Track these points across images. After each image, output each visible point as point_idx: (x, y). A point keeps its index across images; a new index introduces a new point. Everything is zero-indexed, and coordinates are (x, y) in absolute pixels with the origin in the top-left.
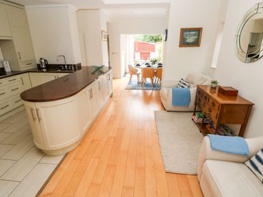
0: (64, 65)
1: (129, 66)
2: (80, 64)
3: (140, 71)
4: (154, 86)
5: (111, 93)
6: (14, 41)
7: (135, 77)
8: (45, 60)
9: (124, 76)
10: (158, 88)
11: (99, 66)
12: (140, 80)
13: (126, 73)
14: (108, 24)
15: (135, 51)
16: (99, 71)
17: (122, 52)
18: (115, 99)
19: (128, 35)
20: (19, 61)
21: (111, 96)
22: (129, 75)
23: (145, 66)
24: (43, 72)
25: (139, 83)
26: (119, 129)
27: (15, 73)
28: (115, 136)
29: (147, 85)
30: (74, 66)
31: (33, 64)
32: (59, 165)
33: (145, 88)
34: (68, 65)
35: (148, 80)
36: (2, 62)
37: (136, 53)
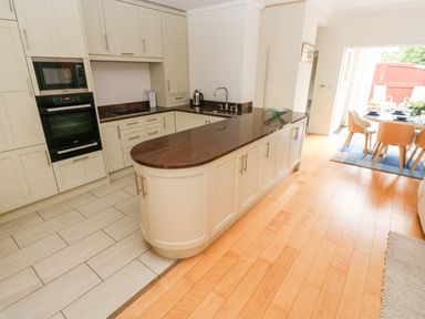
0: (224, 104)
1: (350, 114)
2: (251, 103)
3: (374, 126)
4: (406, 165)
5: (294, 164)
6: (165, 64)
7: (359, 139)
8: (201, 94)
9: (337, 132)
10: (417, 174)
11: (281, 110)
12: (372, 146)
13: (342, 126)
14: (320, 29)
15: (376, 81)
16: (279, 119)
17: (342, 84)
18: (301, 178)
19: (362, 50)
20: (167, 92)
21: (296, 170)
22: (346, 132)
23: (390, 118)
24: (195, 112)
25: (367, 152)
26: (287, 246)
27: (160, 110)
28: (272, 261)
29: (387, 161)
30: (240, 106)
31: (185, 98)
32: (159, 277)
33: (380, 166)
34: (230, 104)
35: (394, 151)
36: (147, 94)
37: (376, 87)
